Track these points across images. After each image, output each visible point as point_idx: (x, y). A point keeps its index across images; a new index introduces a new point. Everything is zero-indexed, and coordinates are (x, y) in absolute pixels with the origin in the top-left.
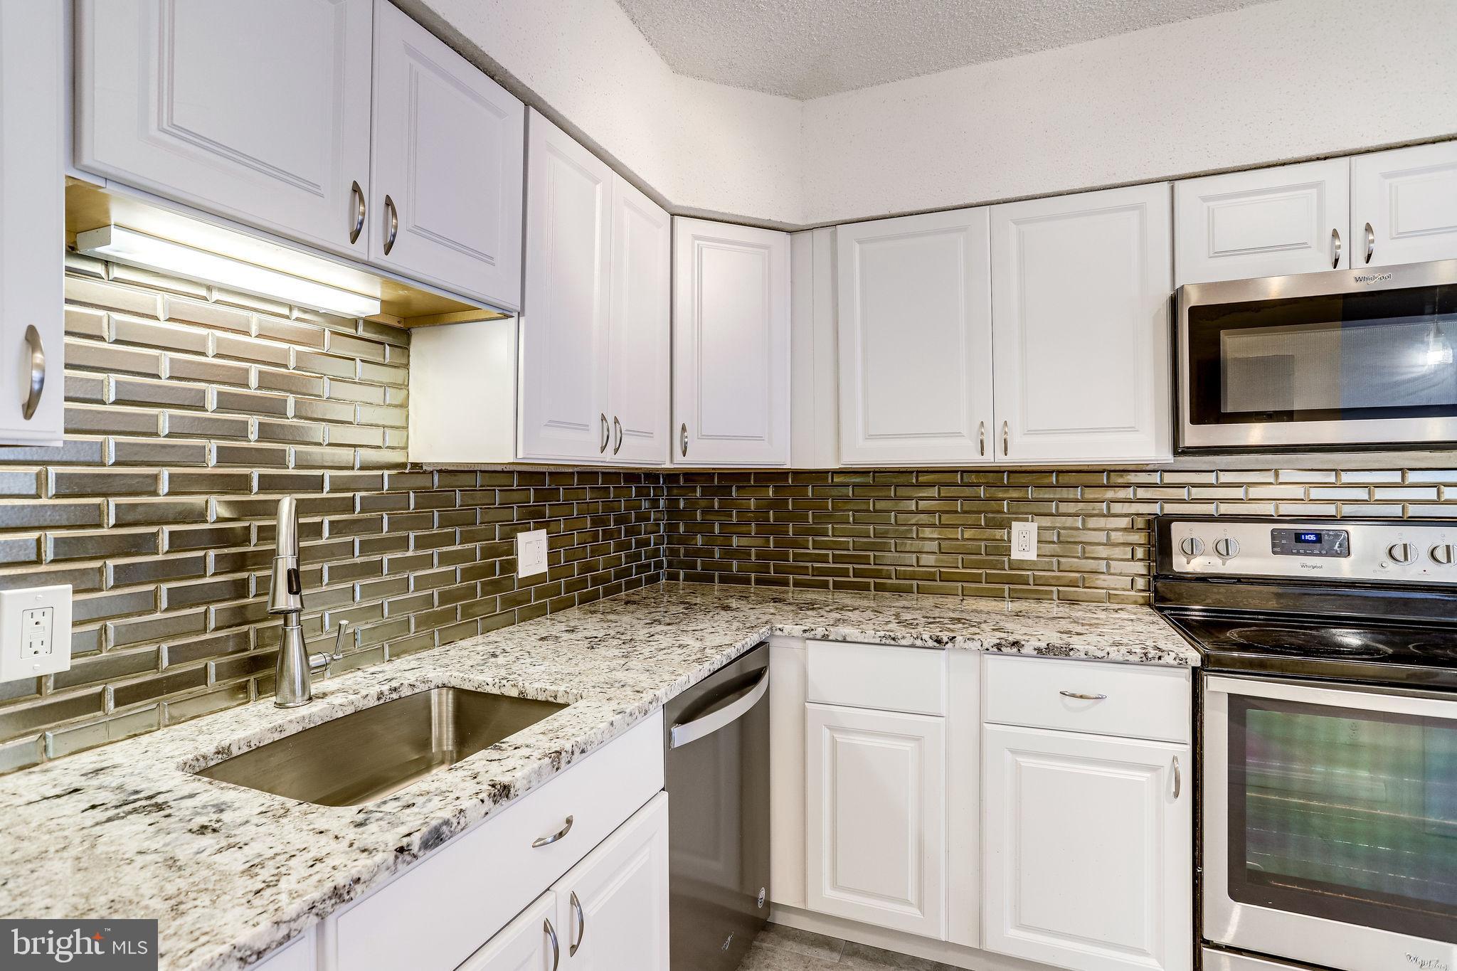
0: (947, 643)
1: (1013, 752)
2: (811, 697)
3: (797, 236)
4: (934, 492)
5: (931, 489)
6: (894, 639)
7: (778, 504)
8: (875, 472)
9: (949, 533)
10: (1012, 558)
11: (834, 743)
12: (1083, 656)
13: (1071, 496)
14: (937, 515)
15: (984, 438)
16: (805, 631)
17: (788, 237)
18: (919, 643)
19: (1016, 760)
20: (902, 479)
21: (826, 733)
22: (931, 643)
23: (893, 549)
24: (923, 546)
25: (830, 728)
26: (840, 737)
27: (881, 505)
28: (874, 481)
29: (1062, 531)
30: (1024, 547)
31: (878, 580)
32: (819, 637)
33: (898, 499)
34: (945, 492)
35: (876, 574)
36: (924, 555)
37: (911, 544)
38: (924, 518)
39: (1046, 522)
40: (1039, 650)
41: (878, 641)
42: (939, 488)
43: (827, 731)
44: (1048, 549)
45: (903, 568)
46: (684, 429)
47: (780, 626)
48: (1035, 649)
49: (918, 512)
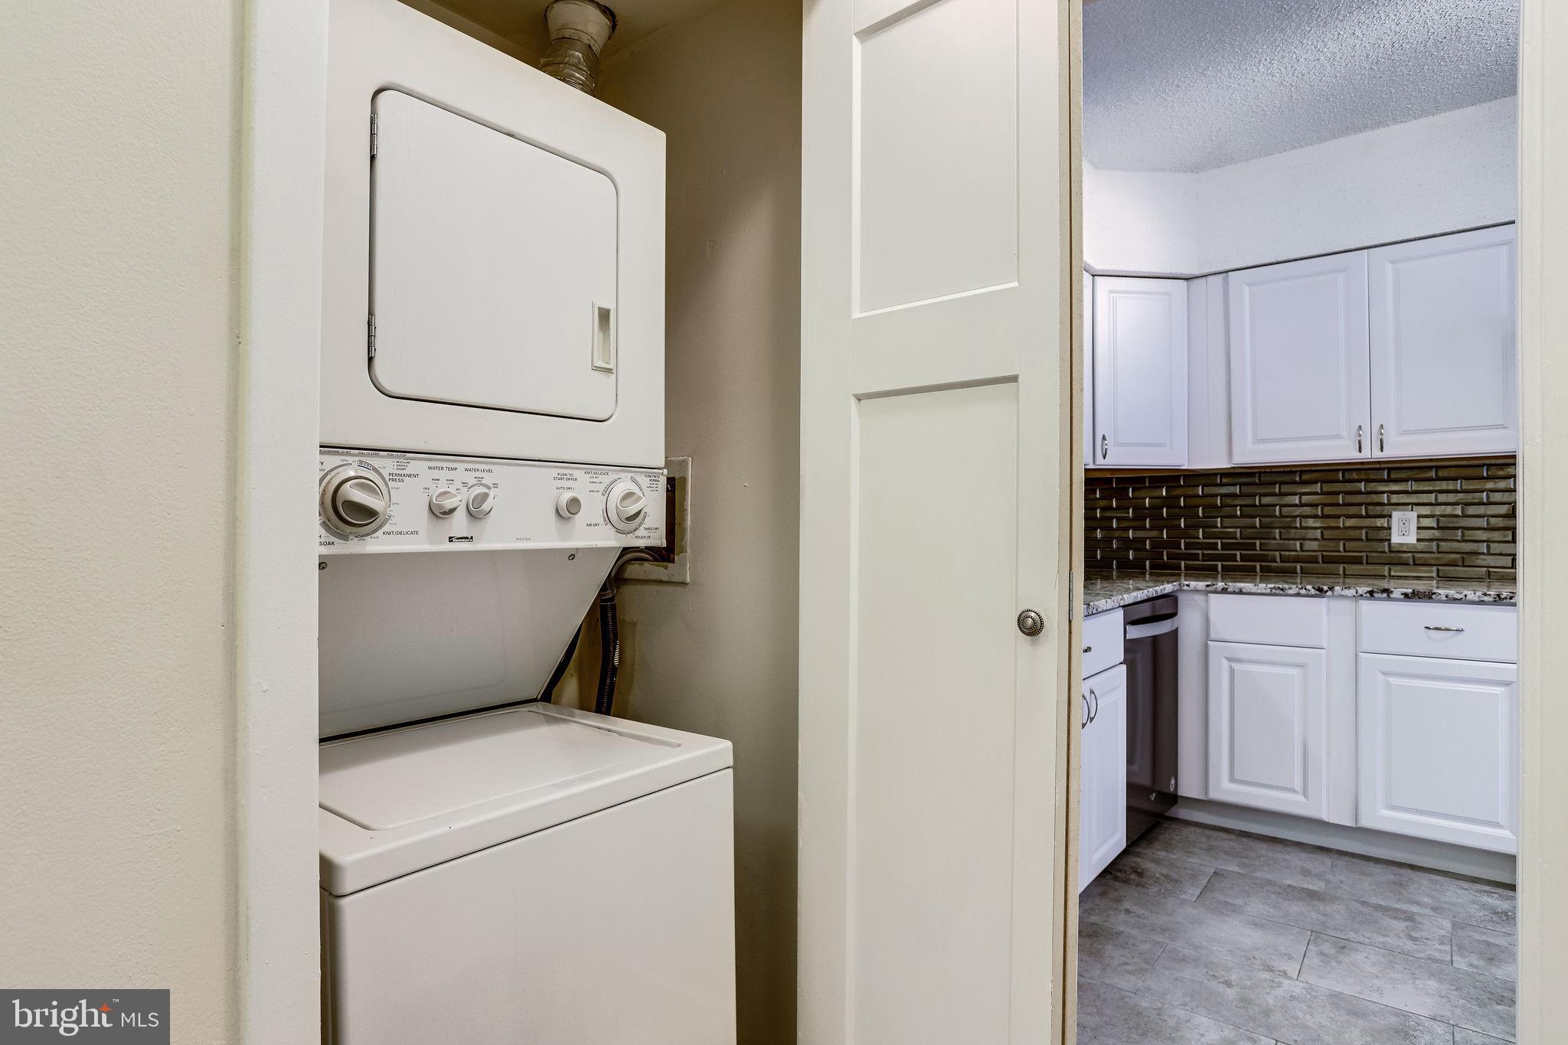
0: (1327, 591)
1: (1385, 674)
2: (1213, 636)
3: (1192, 282)
4: (1318, 488)
5: (1315, 485)
6: (1282, 590)
7: (1171, 501)
8: (1260, 473)
9: (1332, 523)
10: (1393, 541)
11: (1232, 672)
12: (1444, 598)
13: (1451, 487)
14: (1320, 507)
15: (1362, 439)
16: (1208, 586)
17: (1184, 283)
18: (1303, 592)
19: (1387, 681)
20: (1285, 478)
21: (1225, 663)
22: (1313, 592)
23: (1278, 537)
24: (1306, 534)
25: (1229, 659)
26: (1236, 666)
27: (1266, 500)
28: (1259, 480)
29: (1441, 518)
30: (1404, 532)
31: (1264, 564)
32: (1219, 590)
33: (1282, 494)
34: (1327, 488)
35: (1262, 559)
36: (1307, 542)
37: (1295, 533)
38: (1307, 510)
39: (1426, 511)
40: (1406, 595)
41: (1268, 591)
42: (1321, 485)
43: (1226, 661)
44: (1426, 534)
45: (1287, 553)
46: (1104, 438)
47: (1187, 583)
48: (1402, 594)
49: (1301, 505)
